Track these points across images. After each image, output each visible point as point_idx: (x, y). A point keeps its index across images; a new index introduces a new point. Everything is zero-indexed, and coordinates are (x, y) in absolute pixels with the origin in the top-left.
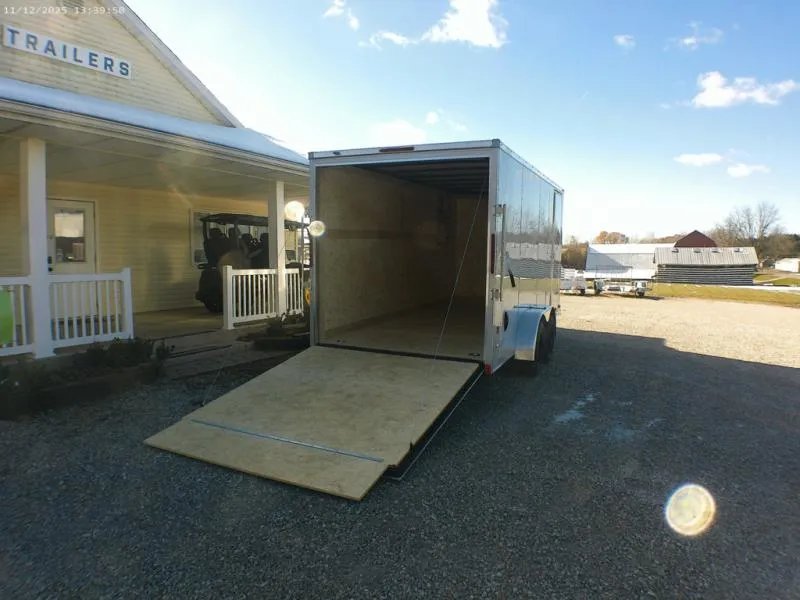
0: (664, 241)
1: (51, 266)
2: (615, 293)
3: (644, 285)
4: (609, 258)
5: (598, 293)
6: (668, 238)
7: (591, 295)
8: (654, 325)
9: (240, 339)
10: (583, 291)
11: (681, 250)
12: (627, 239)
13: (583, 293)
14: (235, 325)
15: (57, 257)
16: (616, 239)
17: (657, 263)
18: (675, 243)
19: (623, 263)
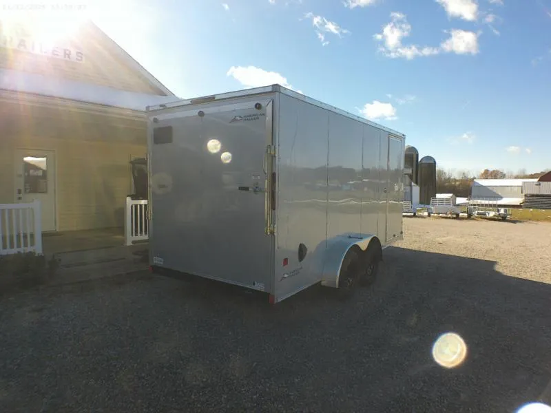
0: (532, 177)
1: (21, 195)
2: (483, 217)
3: (505, 211)
4: (488, 189)
5: (470, 217)
6: (535, 174)
7: (463, 219)
8: (496, 247)
9: (136, 254)
10: (458, 215)
11: (543, 184)
12: (505, 175)
13: (457, 217)
14: (133, 242)
15: (25, 189)
16: (496, 175)
17: (524, 194)
18: (539, 179)
19: (499, 193)
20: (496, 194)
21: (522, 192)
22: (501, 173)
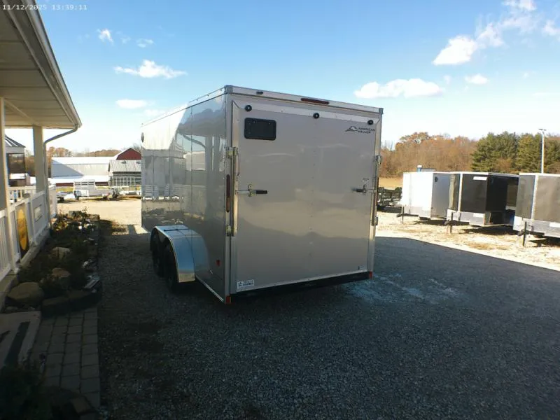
4: (68, 168)
11: (128, 162)
12: (70, 152)
16: (62, 153)
17: (111, 171)
18: (116, 156)
19: (80, 172)
20: (77, 172)
21: (109, 170)
22: (67, 150)
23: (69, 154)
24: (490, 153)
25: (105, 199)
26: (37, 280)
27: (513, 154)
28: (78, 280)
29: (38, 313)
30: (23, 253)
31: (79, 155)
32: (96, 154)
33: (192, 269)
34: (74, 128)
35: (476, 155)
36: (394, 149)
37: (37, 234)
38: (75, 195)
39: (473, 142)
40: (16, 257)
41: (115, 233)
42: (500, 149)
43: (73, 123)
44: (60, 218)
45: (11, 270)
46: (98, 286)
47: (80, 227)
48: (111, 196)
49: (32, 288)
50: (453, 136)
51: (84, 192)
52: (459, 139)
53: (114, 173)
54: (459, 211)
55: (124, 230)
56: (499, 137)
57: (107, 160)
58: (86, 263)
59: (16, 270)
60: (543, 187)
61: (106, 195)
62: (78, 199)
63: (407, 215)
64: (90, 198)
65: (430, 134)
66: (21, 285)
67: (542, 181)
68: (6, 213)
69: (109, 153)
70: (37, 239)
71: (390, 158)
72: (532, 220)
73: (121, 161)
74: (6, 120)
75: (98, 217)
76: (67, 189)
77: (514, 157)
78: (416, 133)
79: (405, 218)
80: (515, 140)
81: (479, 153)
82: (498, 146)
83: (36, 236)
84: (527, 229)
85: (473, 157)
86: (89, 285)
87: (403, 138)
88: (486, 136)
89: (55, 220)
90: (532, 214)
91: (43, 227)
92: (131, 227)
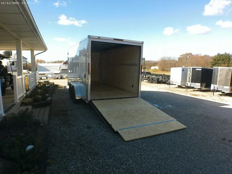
4: (44, 68)
16: (41, 62)
17: (61, 69)
18: (63, 63)
19: (48, 69)
20: (47, 69)
21: (60, 69)
22: (44, 61)
23: (44, 62)
24: (218, 62)
25: (57, 78)
26: (32, 98)
27: (228, 62)
28: (44, 98)
29: (31, 107)
30: (27, 91)
31: (48, 63)
32: (55, 62)
33: (81, 96)
34: (45, 50)
35: (212, 62)
36: (177, 60)
37: (32, 86)
38: (46, 77)
39: (211, 57)
40: (25, 92)
41: (59, 88)
42: (222, 60)
43: (44, 48)
44: (40, 83)
45: (23, 95)
46: (51, 100)
47: (47, 86)
48: (59, 78)
49: (30, 100)
50: (203, 55)
51: (49, 76)
52: (205, 56)
53: (62, 70)
54: (190, 83)
55: (62, 87)
56: (222, 55)
57: (59, 64)
58: (47, 94)
59: (25, 95)
60: (221, 73)
61: (58, 77)
62: (47, 79)
63: (171, 84)
64: (51, 78)
65: (193, 54)
66: (26, 99)
67: (221, 70)
68: (22, 77)
69: (60, 62)
70: (32, 88)
71: (176, 64)
72: (217, 85)
73: (65, 65)
74: (22, 47)
75: (54, 83)
76: (44, 75)
77: (229, 64)
78: (187, 54)
79: (171, 85)
80: (229, 56)
81: (214, 62)
82: (221, 59)
83: (31, 87)
84: (215, 89)
85: (211, 64)
86: (47, 100)
87: (181, 55)
88: (217, 54)
89: (38, 83)
90: (218, 83)
91: (34, 85)
92: (65, 87)
